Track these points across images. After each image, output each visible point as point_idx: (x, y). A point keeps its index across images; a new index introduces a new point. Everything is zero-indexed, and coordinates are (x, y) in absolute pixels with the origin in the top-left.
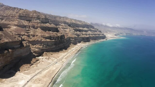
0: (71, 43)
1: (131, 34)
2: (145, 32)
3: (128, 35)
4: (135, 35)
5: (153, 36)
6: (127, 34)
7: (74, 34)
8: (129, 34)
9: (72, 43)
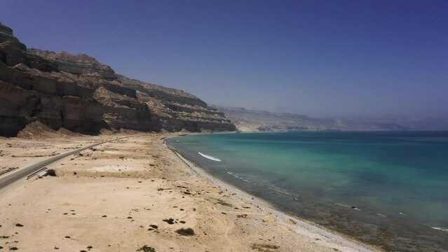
0: (161, 127)
1: (302, 128)
2: (339, 122)
3: (294, 130)
4: (312, 130)
5: (361, 130)
6: (292, 128)
7: (164, 112)
8: (297, 128)
9: (164, 127)
